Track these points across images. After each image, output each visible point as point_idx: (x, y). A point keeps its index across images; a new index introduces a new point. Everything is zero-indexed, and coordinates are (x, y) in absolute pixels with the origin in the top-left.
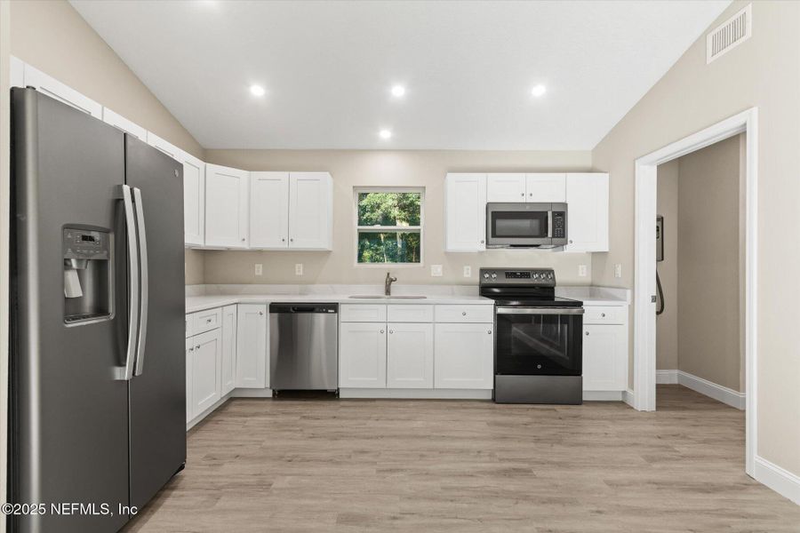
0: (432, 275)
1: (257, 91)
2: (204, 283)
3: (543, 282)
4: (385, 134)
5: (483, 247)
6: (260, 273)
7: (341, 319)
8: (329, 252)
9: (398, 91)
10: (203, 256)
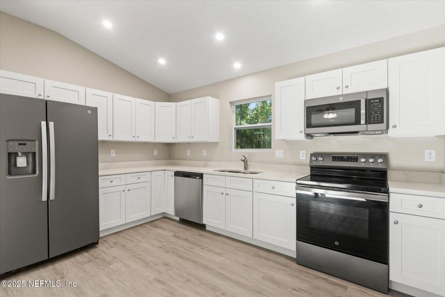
0: (277, 157)
1: (162, 61)
2: (170, 159)
3: (372, 166)
4: (237, 66)
5: (302, 137)
6: (189, 155)
7: (204, 183)
8: (217, 143)
9: (220, 37)
10: (169, 146)
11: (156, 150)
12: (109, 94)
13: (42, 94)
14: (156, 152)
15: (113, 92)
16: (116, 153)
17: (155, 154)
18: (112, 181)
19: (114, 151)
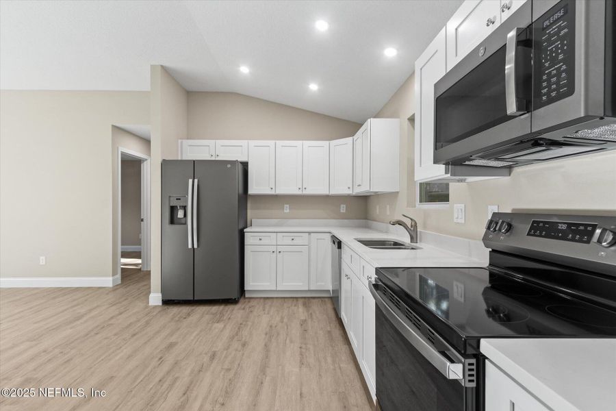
1: (314, 87)
2: (366, 219)
7: (342, 255)
8: (398, 192)
10: (364, 199)
11: (345, 206)
12: (271, 143)
13: (214, 154)
14: (343, 209)
15: (275, 140)
16: (290, 209)
17: (342, 211)
18: (260, 239)
19: (288, 206)
